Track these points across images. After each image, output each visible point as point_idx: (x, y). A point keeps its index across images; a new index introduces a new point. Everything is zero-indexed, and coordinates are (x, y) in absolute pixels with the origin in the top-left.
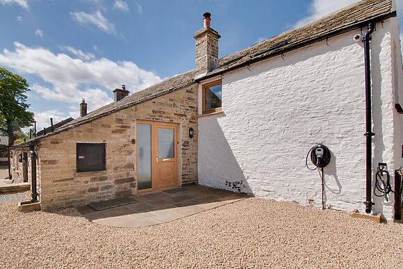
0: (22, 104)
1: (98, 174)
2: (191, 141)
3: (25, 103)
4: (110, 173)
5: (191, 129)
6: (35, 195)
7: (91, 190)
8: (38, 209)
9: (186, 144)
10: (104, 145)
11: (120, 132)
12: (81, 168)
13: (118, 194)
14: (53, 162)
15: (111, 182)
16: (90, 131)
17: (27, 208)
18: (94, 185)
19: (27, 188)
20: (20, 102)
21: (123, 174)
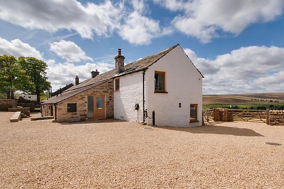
0: (44, 77)
1: (74, 113)
2: (110, 101)
3: (46, 76)
4: (78, 112)
5: (110, 97)
6: (56, 118)
7: (72, 118)
8: (57, 122)
9: (108, 103)
10: (76, 104)
11: (82, 99)
12: (69, 111)
13: (81, 119)
14: (60, 109)
15: (78, 115)
16: (71, 99)
17: (53, 122)
18: (73, 116)
19: (53, 118)
20: (43, 76)
21: (83, 113)
